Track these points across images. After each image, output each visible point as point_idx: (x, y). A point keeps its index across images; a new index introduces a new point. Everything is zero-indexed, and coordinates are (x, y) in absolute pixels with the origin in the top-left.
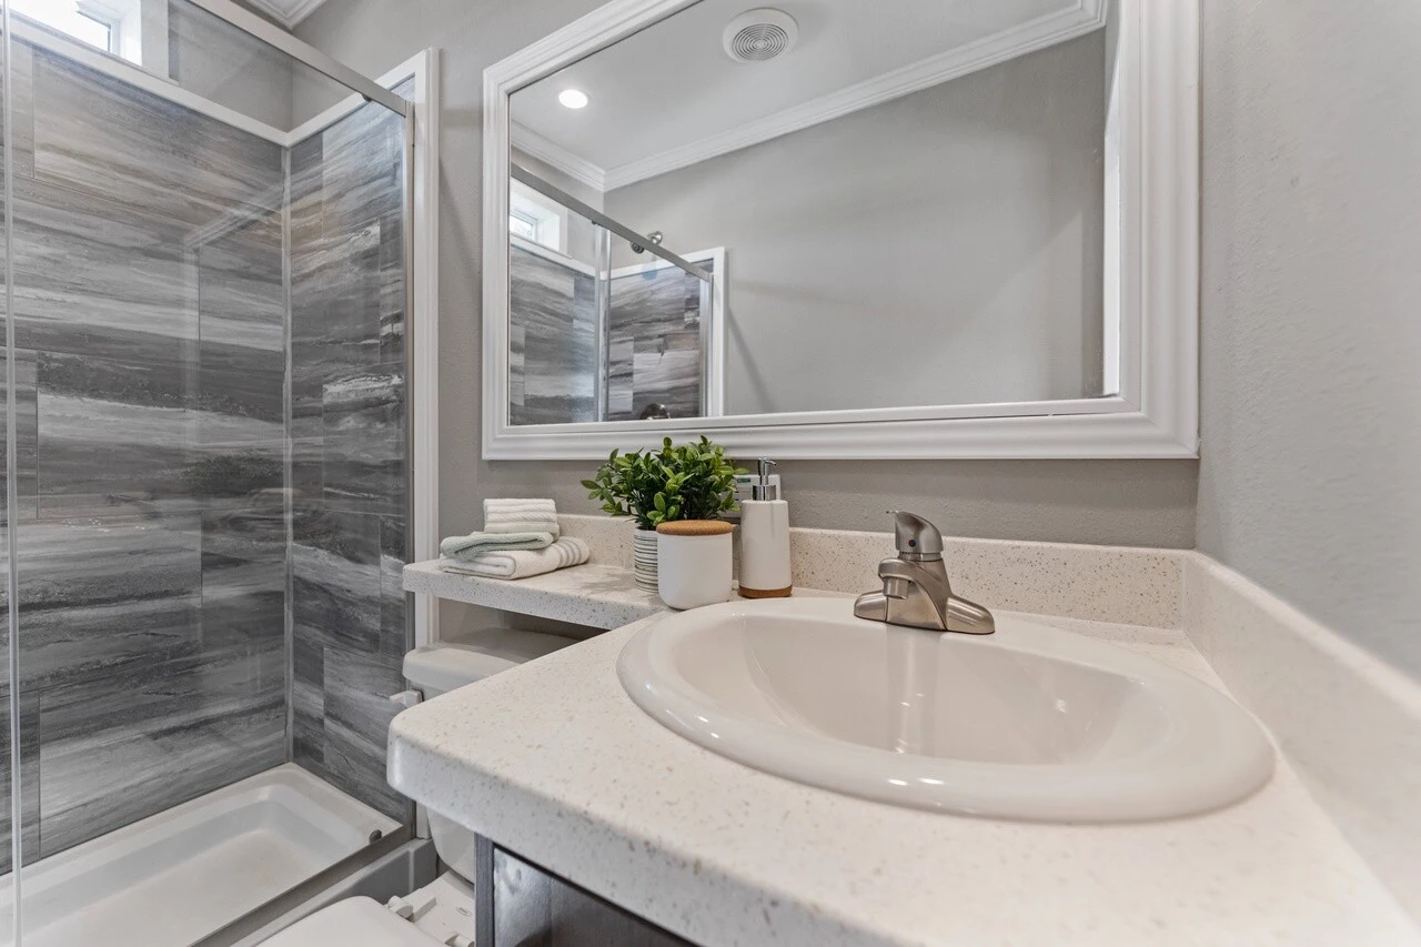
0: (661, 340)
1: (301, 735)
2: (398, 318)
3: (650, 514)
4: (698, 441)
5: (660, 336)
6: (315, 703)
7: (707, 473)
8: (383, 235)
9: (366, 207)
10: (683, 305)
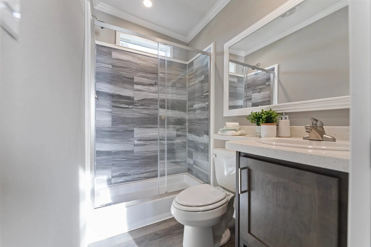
0: (260, 90)
1: (189, 168)
2: (207, 92)
3: (259, 123)
4: (269, 110)
5: (259, 89)
6: (191, 161)
7: (271, 115)
8: (205, 78)
9: (201, 73)
10: (266, 80)
